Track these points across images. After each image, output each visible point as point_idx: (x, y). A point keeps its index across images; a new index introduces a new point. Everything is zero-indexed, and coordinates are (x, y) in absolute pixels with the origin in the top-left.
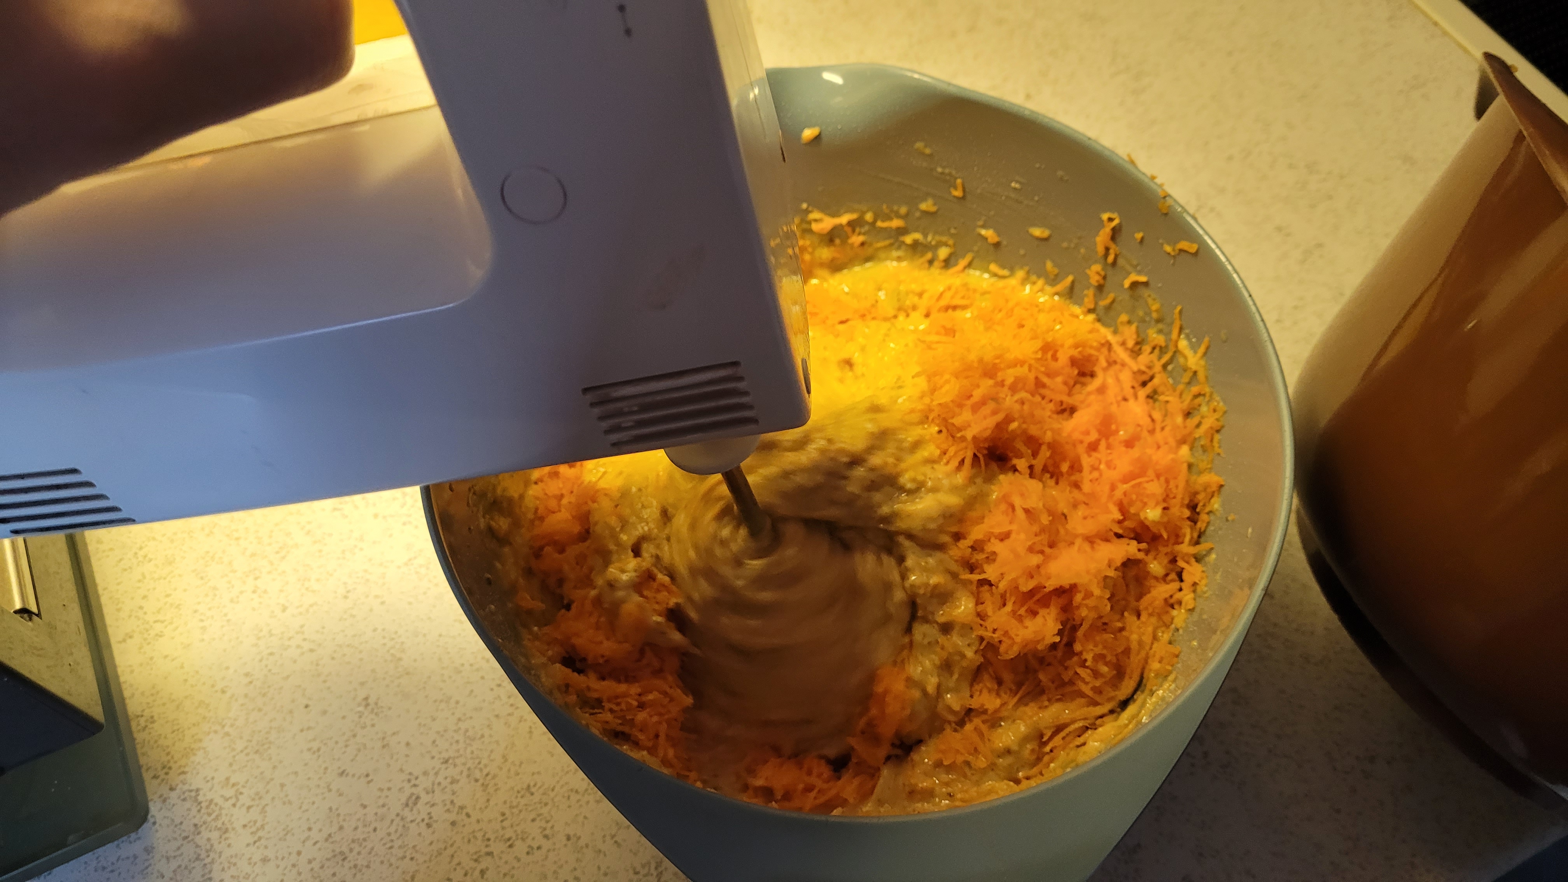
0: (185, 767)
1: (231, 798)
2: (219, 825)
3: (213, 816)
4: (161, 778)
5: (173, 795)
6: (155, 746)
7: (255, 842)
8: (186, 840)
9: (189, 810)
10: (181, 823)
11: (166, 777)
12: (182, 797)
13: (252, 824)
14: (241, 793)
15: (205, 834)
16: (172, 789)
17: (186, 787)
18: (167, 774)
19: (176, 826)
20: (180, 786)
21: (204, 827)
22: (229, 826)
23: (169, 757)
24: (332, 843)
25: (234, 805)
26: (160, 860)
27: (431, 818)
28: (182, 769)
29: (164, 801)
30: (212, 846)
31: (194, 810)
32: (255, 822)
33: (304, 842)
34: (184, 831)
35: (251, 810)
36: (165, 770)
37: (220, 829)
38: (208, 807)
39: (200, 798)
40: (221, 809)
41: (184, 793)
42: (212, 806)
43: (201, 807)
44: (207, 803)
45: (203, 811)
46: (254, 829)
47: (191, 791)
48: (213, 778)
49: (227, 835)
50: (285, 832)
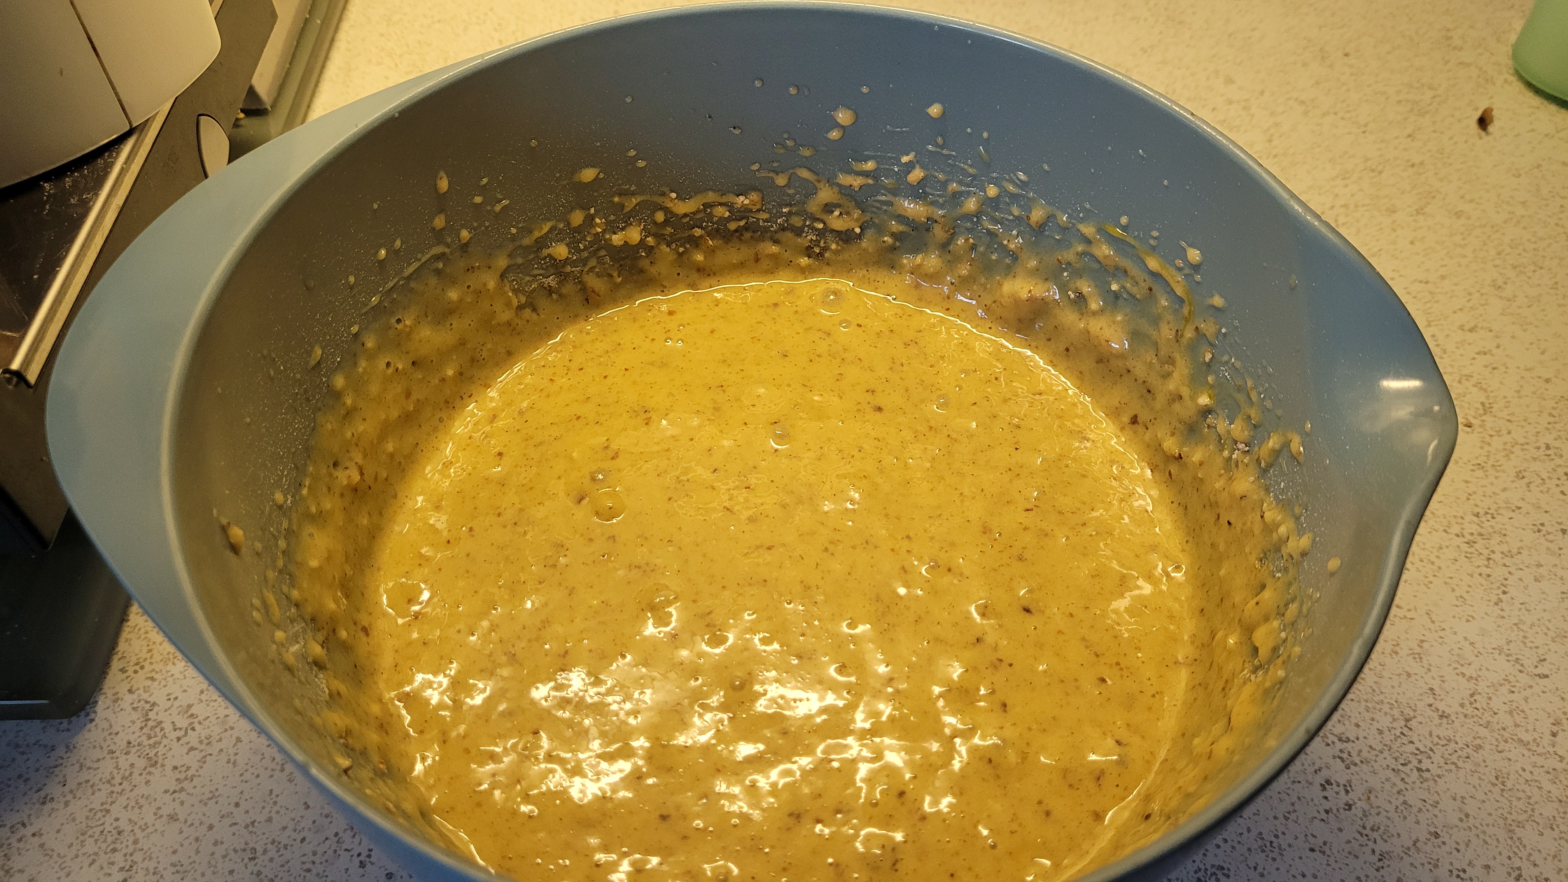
0: (157, 672)
1: (180, 729)
2: (152, 755)
3: (152, 741)
4: (127, 674)
5: (129, 698)
6: (143, 636)
7: (175, 792)
8: (110, 755)
9: (134, 722)
10: (117, 734)
11: (133, 675)
12: (135, 706)
13: (184, 769)
14: (193, 729)
15: (132, 758)
16: (130, 691)
17: (145, 696)
18: (136, 672)
19: (110, 734)
20: (141, 691)
21: (137, 748)
22: (160, 761)
23: (149, 655)
24: (251, 832)
25: (179, 739)
26: (73, 765)
27: (369, 856)
28: (153, 674)
29: (116, 701)
30: (131, 774)
31: (139, 724)
32: (188, 768)
33: (222, 817)
34: (115, 743)
35: (192, 753)
36: (137, 668)
37: (150, 759)
38: (152, 728)
39: (152, 715)
40: (164, 736)
41: (139, 701)
42: (158, 730)
43: (146, 725)
44: (154, 724)
45: (145, 730)
46: (182, 776)
47: (147, 702)
48: (176, 698)
49: (152, 770)
50: (210, 795)
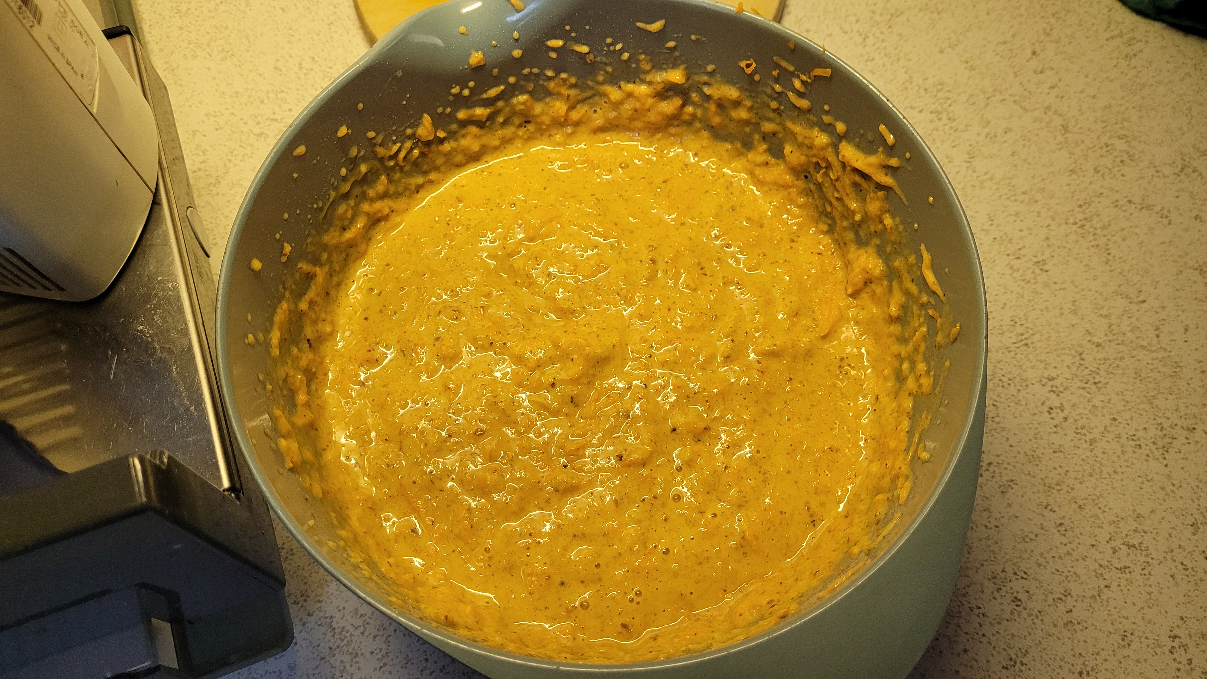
0: (320, 596)
1: (360, 627)
2: (351, 650)
3: (345, 642)
4: (300, 605)
5: (311, 619)
6: (295, 575)
7: (381, 668)
8: (323, 661)
9: (325, 634)
10: (318, 645)
11: (305, 604)
12: (319, 623)
13: (378, 651)
14: (368, 623)
15: (339, 657)
16: (309, 615)
17: (321, 614)
18: (305, 601)
19: (314, 647)
20: (317, 612)
21: (337, 650)
22: (359, 652)
23: (307, 586)
24: (446, 673)
25: (363, 634)
28: (318, 598)
29: (304, 624)
30: (345, 667)
31: (329, 634)
32: (381, 650)
33: (422, 671)
34: (321, 652)
35: (377, 639)
36: (304, 598)
37: (351, 653)
38: (340, 633)
39: (334, 625)
40: (351, 635)
41: (320, 619)
42: (344, 633)
43: (335, 633)
44: (340, 630)
45: (336, 636)
46: (379, 656)
47: (326, 618)
48: (344, 608)
49: (357, 659)
50: (406, 661)
